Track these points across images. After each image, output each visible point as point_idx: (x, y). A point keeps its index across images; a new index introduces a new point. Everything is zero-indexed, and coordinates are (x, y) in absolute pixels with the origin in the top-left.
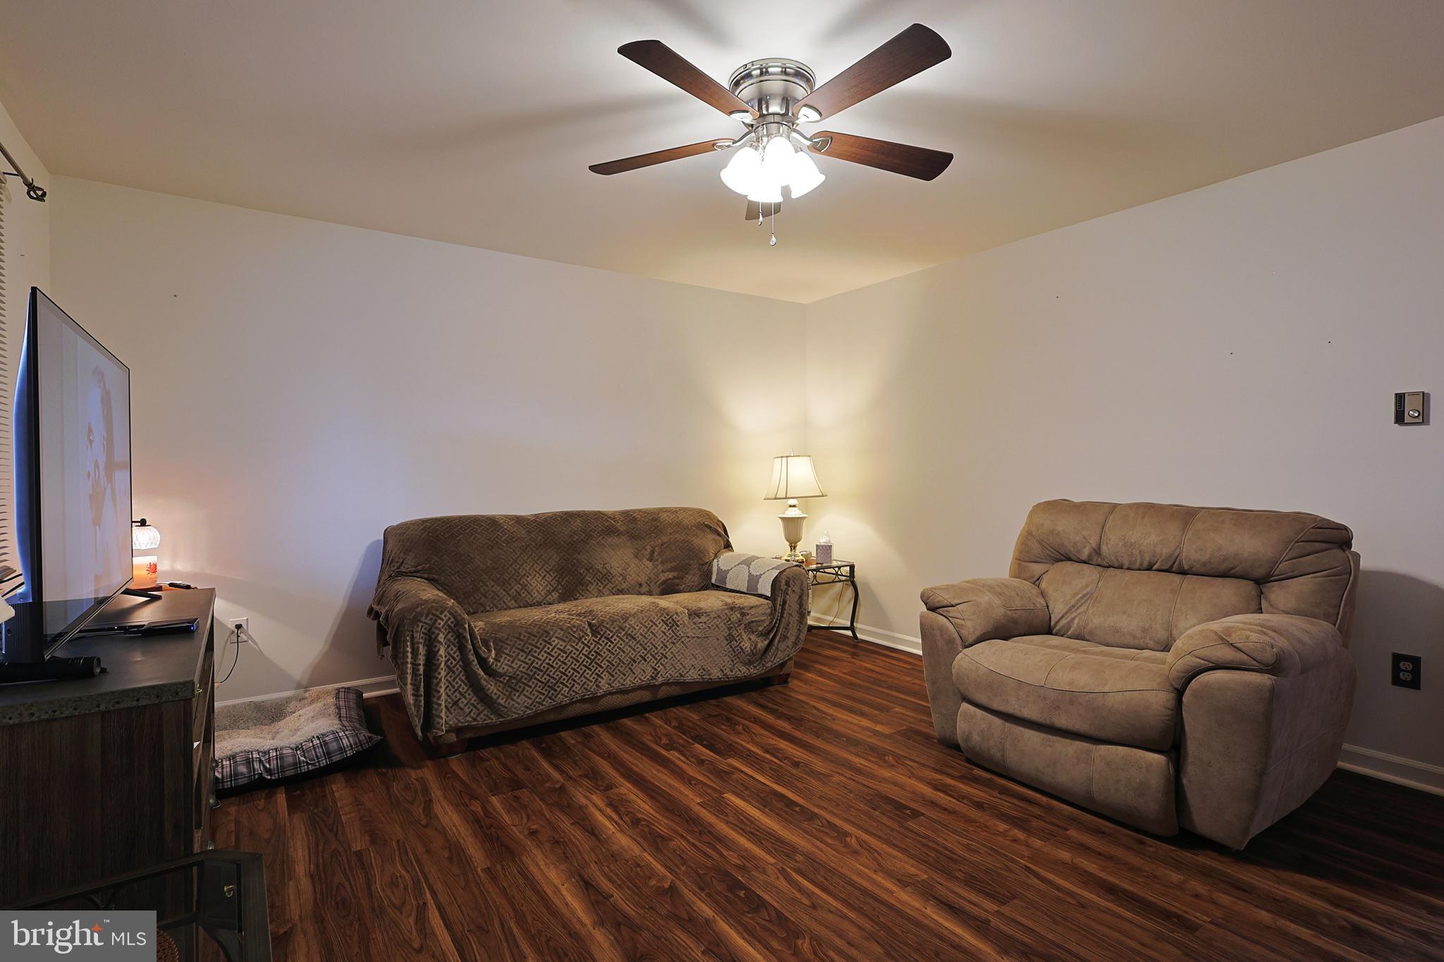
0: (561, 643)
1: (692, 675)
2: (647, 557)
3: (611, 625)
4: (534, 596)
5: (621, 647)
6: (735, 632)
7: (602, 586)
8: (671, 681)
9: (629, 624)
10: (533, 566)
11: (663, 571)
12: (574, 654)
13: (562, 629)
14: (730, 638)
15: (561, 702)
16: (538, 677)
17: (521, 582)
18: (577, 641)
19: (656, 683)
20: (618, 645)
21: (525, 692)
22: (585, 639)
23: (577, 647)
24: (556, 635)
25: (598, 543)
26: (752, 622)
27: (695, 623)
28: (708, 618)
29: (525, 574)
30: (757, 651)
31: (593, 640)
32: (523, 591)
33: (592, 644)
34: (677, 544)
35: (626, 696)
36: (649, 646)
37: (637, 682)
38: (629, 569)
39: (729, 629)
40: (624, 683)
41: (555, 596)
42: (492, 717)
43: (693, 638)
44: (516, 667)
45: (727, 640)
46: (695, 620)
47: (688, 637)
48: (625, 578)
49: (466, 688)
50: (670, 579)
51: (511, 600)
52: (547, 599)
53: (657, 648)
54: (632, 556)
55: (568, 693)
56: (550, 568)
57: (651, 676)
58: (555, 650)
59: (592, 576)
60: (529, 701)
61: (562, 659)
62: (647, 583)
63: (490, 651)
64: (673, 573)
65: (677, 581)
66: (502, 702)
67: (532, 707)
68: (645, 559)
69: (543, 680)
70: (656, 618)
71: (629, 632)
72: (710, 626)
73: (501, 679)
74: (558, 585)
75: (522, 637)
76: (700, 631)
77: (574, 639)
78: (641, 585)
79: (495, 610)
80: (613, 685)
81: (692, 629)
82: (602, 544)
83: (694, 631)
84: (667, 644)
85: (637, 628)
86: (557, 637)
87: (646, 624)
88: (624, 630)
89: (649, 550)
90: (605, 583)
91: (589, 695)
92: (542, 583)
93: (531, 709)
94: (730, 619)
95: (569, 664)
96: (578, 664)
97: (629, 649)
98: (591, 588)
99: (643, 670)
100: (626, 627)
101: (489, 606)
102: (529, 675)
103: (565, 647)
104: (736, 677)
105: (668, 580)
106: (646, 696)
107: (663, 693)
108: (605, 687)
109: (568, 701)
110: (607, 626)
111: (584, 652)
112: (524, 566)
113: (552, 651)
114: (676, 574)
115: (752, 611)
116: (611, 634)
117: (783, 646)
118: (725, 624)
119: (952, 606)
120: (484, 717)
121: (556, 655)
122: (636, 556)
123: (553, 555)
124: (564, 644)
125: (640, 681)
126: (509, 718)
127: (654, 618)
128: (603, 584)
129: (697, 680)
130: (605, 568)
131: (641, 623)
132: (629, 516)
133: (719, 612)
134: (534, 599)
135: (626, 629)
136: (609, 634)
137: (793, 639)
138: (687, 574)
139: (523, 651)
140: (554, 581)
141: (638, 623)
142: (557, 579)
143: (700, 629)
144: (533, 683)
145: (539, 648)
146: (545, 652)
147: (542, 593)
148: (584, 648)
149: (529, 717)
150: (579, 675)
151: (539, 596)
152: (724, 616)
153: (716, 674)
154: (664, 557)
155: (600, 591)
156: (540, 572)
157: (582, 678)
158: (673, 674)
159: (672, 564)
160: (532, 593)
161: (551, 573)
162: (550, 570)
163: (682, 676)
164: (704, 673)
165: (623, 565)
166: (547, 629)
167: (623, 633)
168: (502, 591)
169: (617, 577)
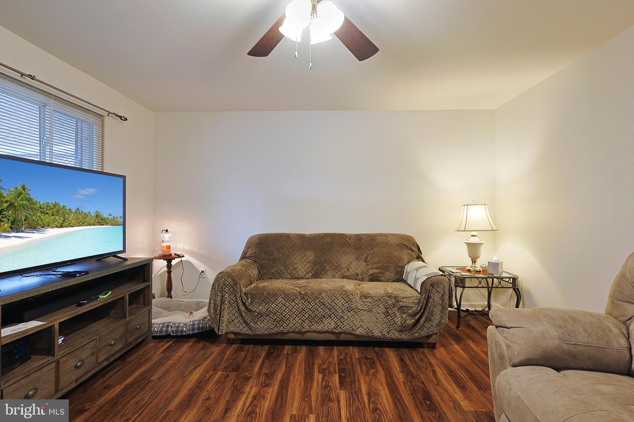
0: (283, 301)
1: (360, 331)
2: (363, 260)
3: (311, 295)
4: (300, 274)
5: (316, 308)
6: (390, 311)
8: (347, 332)
9: (322, 296)
10: (301, 259)
11: (371, 269)
12: (290, 307)
13: (284, 294)
14: (387, 314)
15: (283, 331)
16: (271, 316)
17: (294, 266)
18: (292, 301)
19: (337, 332)
20: (315, 307)
21: (264, 322)
22: (297, 301)
23: (292, 304)
24: (281, 296)
25: (336, 250)
26: (404, 307)
27: (363, 302)
28: (372, 300)
29: (296, 263)
30: (405, 325)
31: (301, 302)
32: (294, 271)
33: (300, 304)
34: (383, 254)
35: (320, 335)
36: (333, 310)
37: (326, 329)
38: (352, 265)
39: (386, 308)
40: (318, 328)
41: (310, 275)
42: (249, 331)
43: (362, 310)
44: (261, 309)
45: (385, 315)
46: (363, 300)
47: (358, 309)
48: (348, 270)
49: (238, 315)
50: (376, 273)
51: (288, 275)
52: (306, 276)
53: (338, 312)
54: (355, 258)
55: (286, 327)
56: (309, 261)
57: (334, 327)
58: (280, 304)
59: (330, 267)
60: (266, 327)
61: (283, 309)
62: (361, 274)
63: (248, 299)
64: (378, 270)
65: (380, 275)
66: (252, 325)
67: (268, 330)
68: (362, 261)
69: (273, 318)
70: (338, 295)
71: (321, 301)
72: (373, 304)
73: (254, 314)
74: (312, 270)
75: (264, 295)
76: (366, 306)
77: (290, 300)
78: (357, 275)
80: (312, 327)
81: (361, 305)
82: (338, 251)
83: (362, 306)
84: (345, 311)
85: (326, 299)
86: (281, 297)
87: (332, 298)
88: (318, 299)
89: (365, 256)
90: (337, 271)
91: (297, 330)
92: (304, 268)
93: (268, 331)
94: (387, 303)
95: (287, 312)
96: (292, 313)
97: (321, 310)
98: (329, 273)
99: (329, 323)
100: (320, 297)
102: (266, 314)
103: (285, 303)
104: (391, 338)
105: (374, 273)
106: (332, 337)
107: (343, 337)
108: (307, 328)
109: (286, 331)
110: (309, 296)
111: (295, 307)
112: (297, 259)
113: (278, 304)
114: (379, 271)
115: (404, 300)
116: (311, 300)
117: (428, 325)
118: (383, 305)
119: (507, 328)
120: (246, 330)
121: (280, 306)
122: (356, 259)
123: (312, 255)
124: (285, 301)
125: (327, 328)
126: (256, 333)
127: (337, 295)
128: (335, 272)
129: (364, 335)
130: (338, 264)
131: (329, 297)
132: (358, 238)
133: (380, 297)
134: (299, 276)
135: (320, 299)
136: (309, 300)
137: (437, 322)
138: (386, 271)
139: (264, 302)
140: (310, 268)
141: (327, 296)
142: (312, 266)
143: (366, 305)
144: (268, 318)
145: (272, 302)
146: (275, 304)
147: (304, 273)
148: (295, 305)
149: (266, 335)
150: (292, 319)
151: (302, 274)
152: (383, 300)
153: (377, 333)
154: (373, 261)
155: (334, 275)
156: (304, 263)
157: (294, 321)
158: (348, 328)
159: (378, 265)
160: (299, 272)
161: (309, 263)
162: (309, 262)
163: (353, 330)
164: (369, 331)
165: (348, 263)
166: (277, 293)
167: (318, 301)
168: (284, 270)
169: (344, 269)
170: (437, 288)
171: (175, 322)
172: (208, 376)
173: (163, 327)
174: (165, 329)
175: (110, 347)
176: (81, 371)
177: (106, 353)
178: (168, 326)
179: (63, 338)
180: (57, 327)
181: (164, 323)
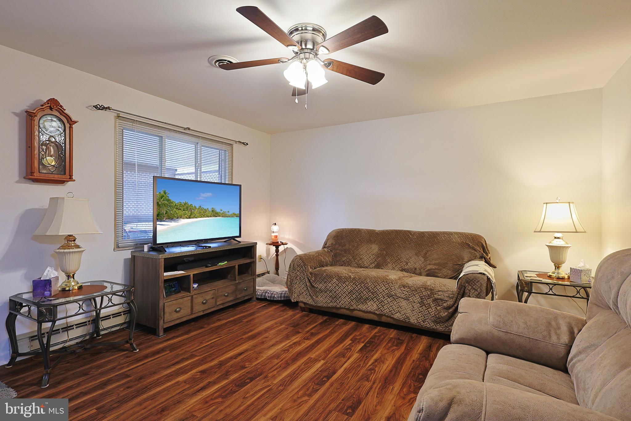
0: (337, 282)
1: (397, 316)
2: (422, 255)
3: (358, 280)
4: (365, 264)
5: (362, 291)
6: (426, 301)
7: (395, 266)
8: (386, 315)
9: (367, 282)
10: (367, 251)
11: (429, 264)
12: (342, 288)
13: (338, 276)
14: (422, 304)
15: (336, 306)
16: (328, 293)
17: (360, 257)
18: (343, 282)
19: (378, 313)
20: (361, 289)
21: (323, 297)
22: (347, 283)
23: (343, 285)
24: (336, 278)
25: (398, 245)
26: (438, 299)
27: (401, 290)
28: (409, 289)
29: (362, 254)
30: (439, 316)
31: (350, 284)
32: (361, 261)
33: (349, 286)
34: (442, 251)
35: (365, 314)
36: (375, 294)
37: (369, 309)
38: (411, 260)
39: (421, 299)
40: (363, 308)
41: (373, 266)
42: (313, 302)
43: (400, 297)
44: (321, 286)
45: (420, 304)
46: (401, 289)
47: (397, 296)
48: (407, 264)
49: (306, 289)
50: (433, 269)
51: (355, 263)
52: (370, 266)
53: (379, 297)
54: (415, 253)
55: (339, 303)
56: (373, 253)
57: (376, 309)
58: (335, 284)
59: (390, 260)
60: (324, 301)
61: (337, 288)
62: (419, 268)
63: (312, 277)
64: (435, 267)
65: (437, 271)
66: (315, 298)
67: (326, 304)
68: (421, 256)
69: (330, 294)
70: (380, 282)
71: (366, 285)
72: (410, 294)
73: (317, 289)
74: (375, 261)
75: (324, 276)
76: (404, 295)
77: (342, 281)
78: (416, 269)
79: (349, 266)
80: (358, 306)
81: (399, 293)
82: (400, 246)
83: (400, 294)
84: (385, 296)
85: (370, 284)
86: (336, 279)
87: (374, 284)
88: (363, 284)
89: (424, 252)
90: (396, 264)
91: (347, 307)
92: (369, 259)
93: (326, 305)
94: (423, 294)
95: (340, 291)
96: (343, 293)
97: (366, 293)
98: (389, 265)
99: (372, 305)
100: (365, 282)
101: (347, 264)
102: (325, 291)
103: (338, 284)
104: (426, 327)
105: (431, 269)
106: (376, 318)
107: (384, 319)
108: (355, 306)
109: (339, 307)
110: (357, 280)
111: (346, 288)
112: (363, 251)
113: (333, 284)
114: (436, 267)
115: (440, 293)
116: (358, 284)
118: (419, 295)
120: (311, 302)
121: (335, 286)
122: (416, 254)
123: (376, 248)
124: (338, 282)
125: (370, 309)
126: (318, 305)
127: (379, 282)
128: (395, 264)
129: (401, 320)
130: (398, 257)
131: (372, 283)
132: (422, 235)
133: (417, 288)
134: (364, 265)
135: (365, 283)
136: (357, 284)
138: (444, 268)
139: (323, 281)
140: (374, 259)
141: (370, 282)
142: (375, 258)
143: (404, 294)
144: (326, 294)
145: (329, 281)
146: (331, 283)
147: (368, 263)
148: (346, 286)
149: (324, 307)
150: (343, 297)
151: (367, 264)
152: (419, 291)
153: (413, 320)
154: (432, 257)
155: (393, 268)
156: (369, 254)
157: (345, 299)
158: (388, 312)
159: (436, 262)
160: (364, 262)
161: (373, 256)
162: (373, 254)
163: (392, 314)
164: (406, 317)
165: (407, 257)
166: (333, 275)
167: (363, 285)
168: (352, 259)
169: (403, 262)
170: (474, 285)
171: (271, 291)
172: (275, 326)
173: (263, 293)
174: (264, 294)
175: (225, 297)
176: (206, 307)
177: (222, 300)
178: (266, 292)
179: (197, 285)
180: (192, 276)
181: (264, 290)
